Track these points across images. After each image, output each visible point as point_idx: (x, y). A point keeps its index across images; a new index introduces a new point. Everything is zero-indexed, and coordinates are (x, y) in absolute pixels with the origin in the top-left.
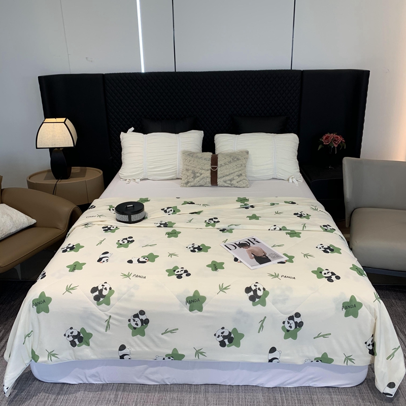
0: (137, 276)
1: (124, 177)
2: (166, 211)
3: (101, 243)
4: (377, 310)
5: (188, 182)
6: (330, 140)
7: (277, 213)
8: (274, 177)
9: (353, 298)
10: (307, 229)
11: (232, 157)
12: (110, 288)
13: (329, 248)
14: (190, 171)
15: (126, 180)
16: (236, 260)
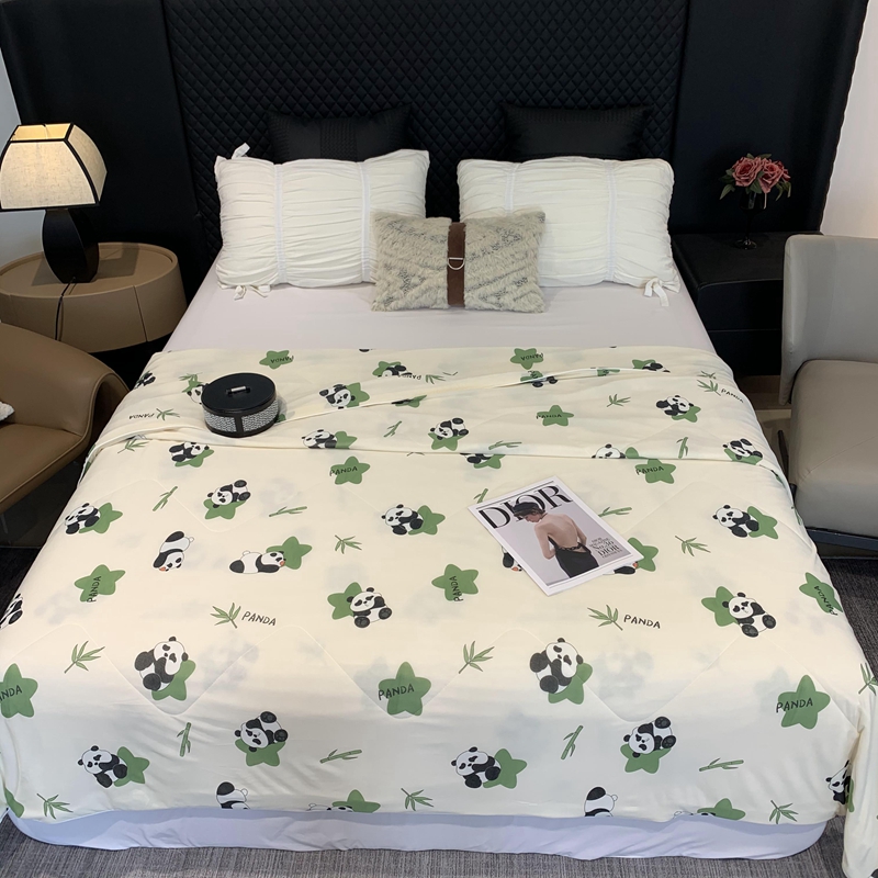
0: (253, 618)
1: (230, 279)
2: (331, 399)
3: (165, 501)
4: (867, 713)
5: (390, 300)
6: (753, 174)
7: (614, 401)
8: (607, 279)
9: (806, 682)
10: (690, 455)
11: (502, 232)
12: (185, 657)
13: (745, 518)
14: (395, 272)
15: (235, 287)
16: (508, 560)
